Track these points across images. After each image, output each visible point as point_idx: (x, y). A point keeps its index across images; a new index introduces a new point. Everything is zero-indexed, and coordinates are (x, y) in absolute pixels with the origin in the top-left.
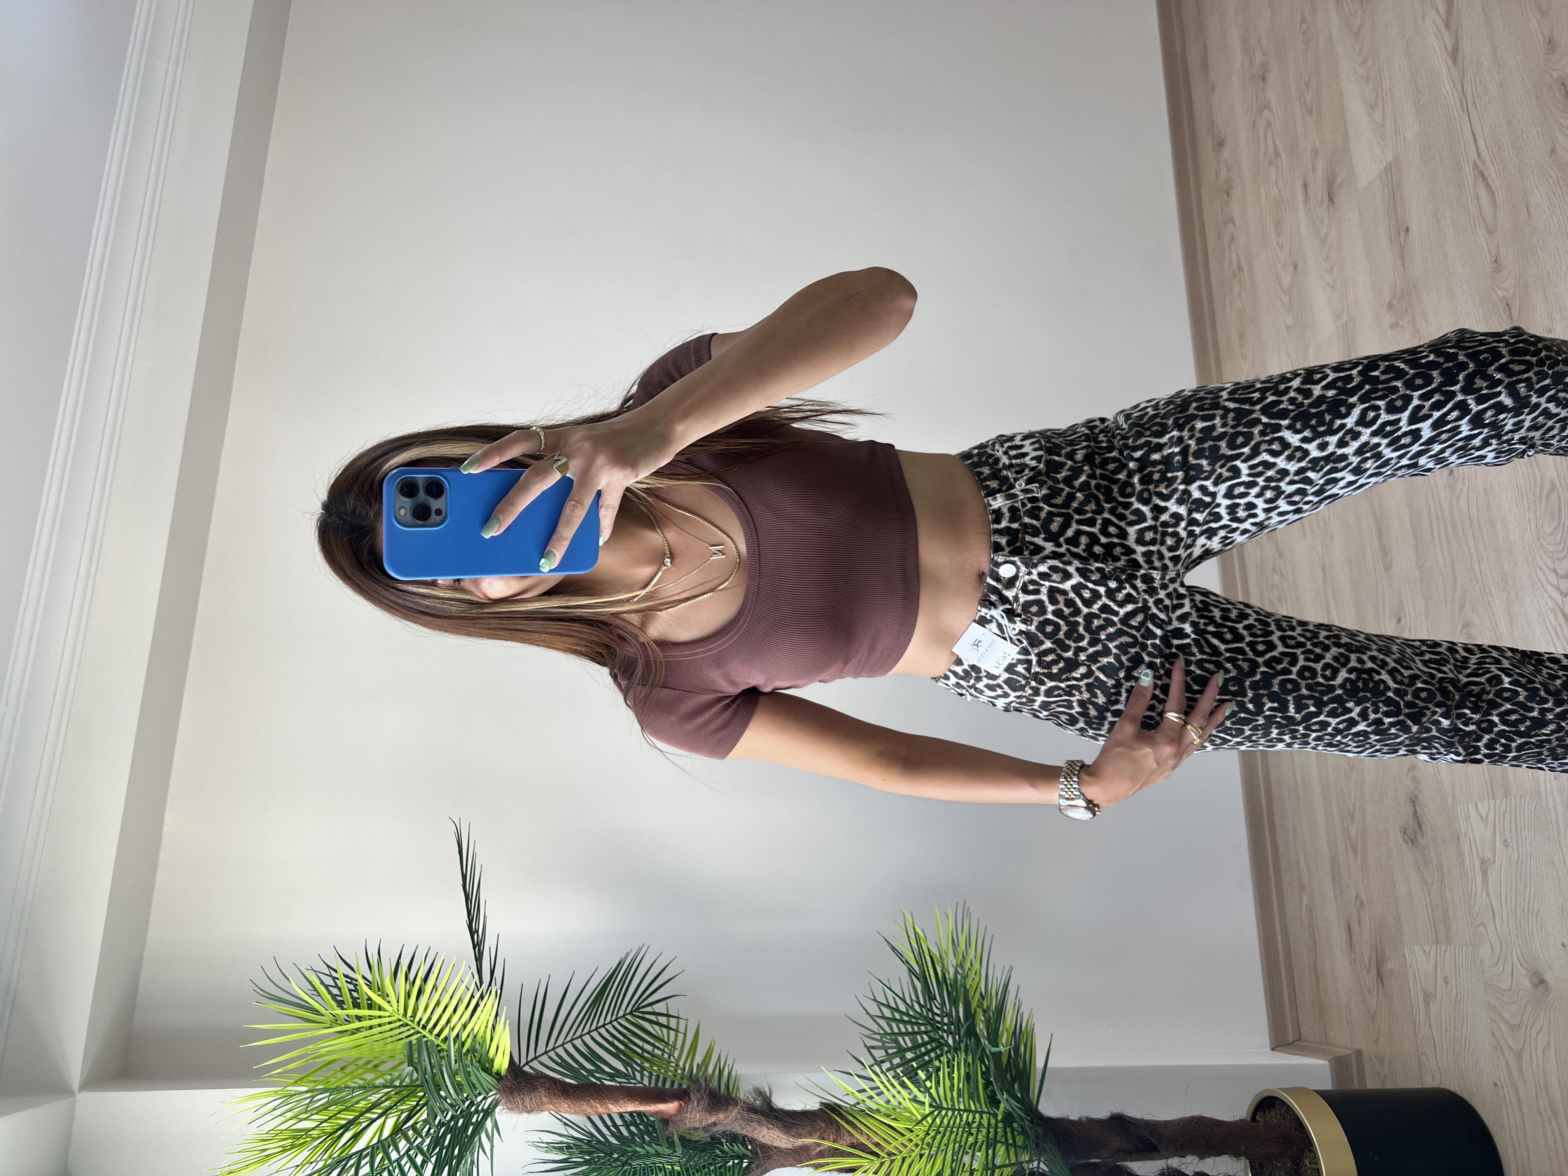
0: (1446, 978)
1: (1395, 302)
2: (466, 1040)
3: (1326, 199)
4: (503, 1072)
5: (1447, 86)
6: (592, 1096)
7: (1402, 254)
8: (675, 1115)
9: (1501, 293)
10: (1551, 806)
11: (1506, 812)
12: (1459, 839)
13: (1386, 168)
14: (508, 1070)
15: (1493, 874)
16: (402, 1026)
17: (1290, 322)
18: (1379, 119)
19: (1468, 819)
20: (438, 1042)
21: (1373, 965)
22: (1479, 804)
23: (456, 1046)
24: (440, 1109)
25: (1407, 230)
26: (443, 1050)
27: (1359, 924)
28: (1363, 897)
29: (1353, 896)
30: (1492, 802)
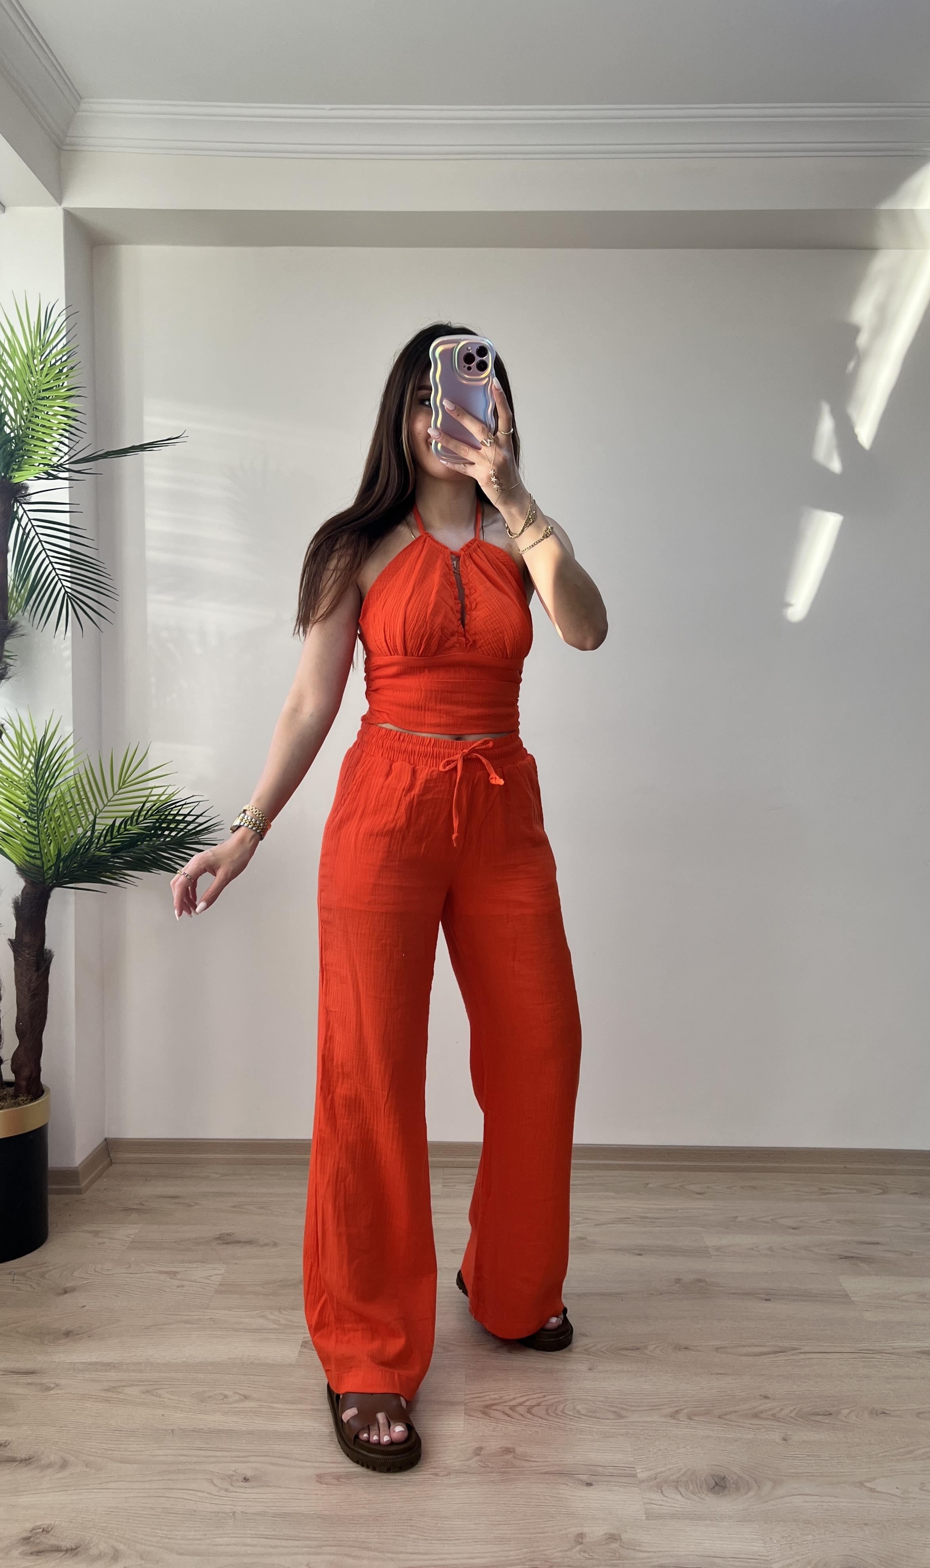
0: (104, 1243)
5: (898, 1343)
7: (746, 1294)
9: (651, 1348)
10: (191, 1314)
11: (204, 1289)
12: (202, 1262)
13: (847, 1295)
15: (163, 1277)
17: (739, 1219)
18: (904, 1298)
19: (214, 1269)
21: (139, 1207)
22: (222, 1276)
27: (175, 1203)
28: (194, 1207)
29: (197, 1202)
30: (218, 1283)
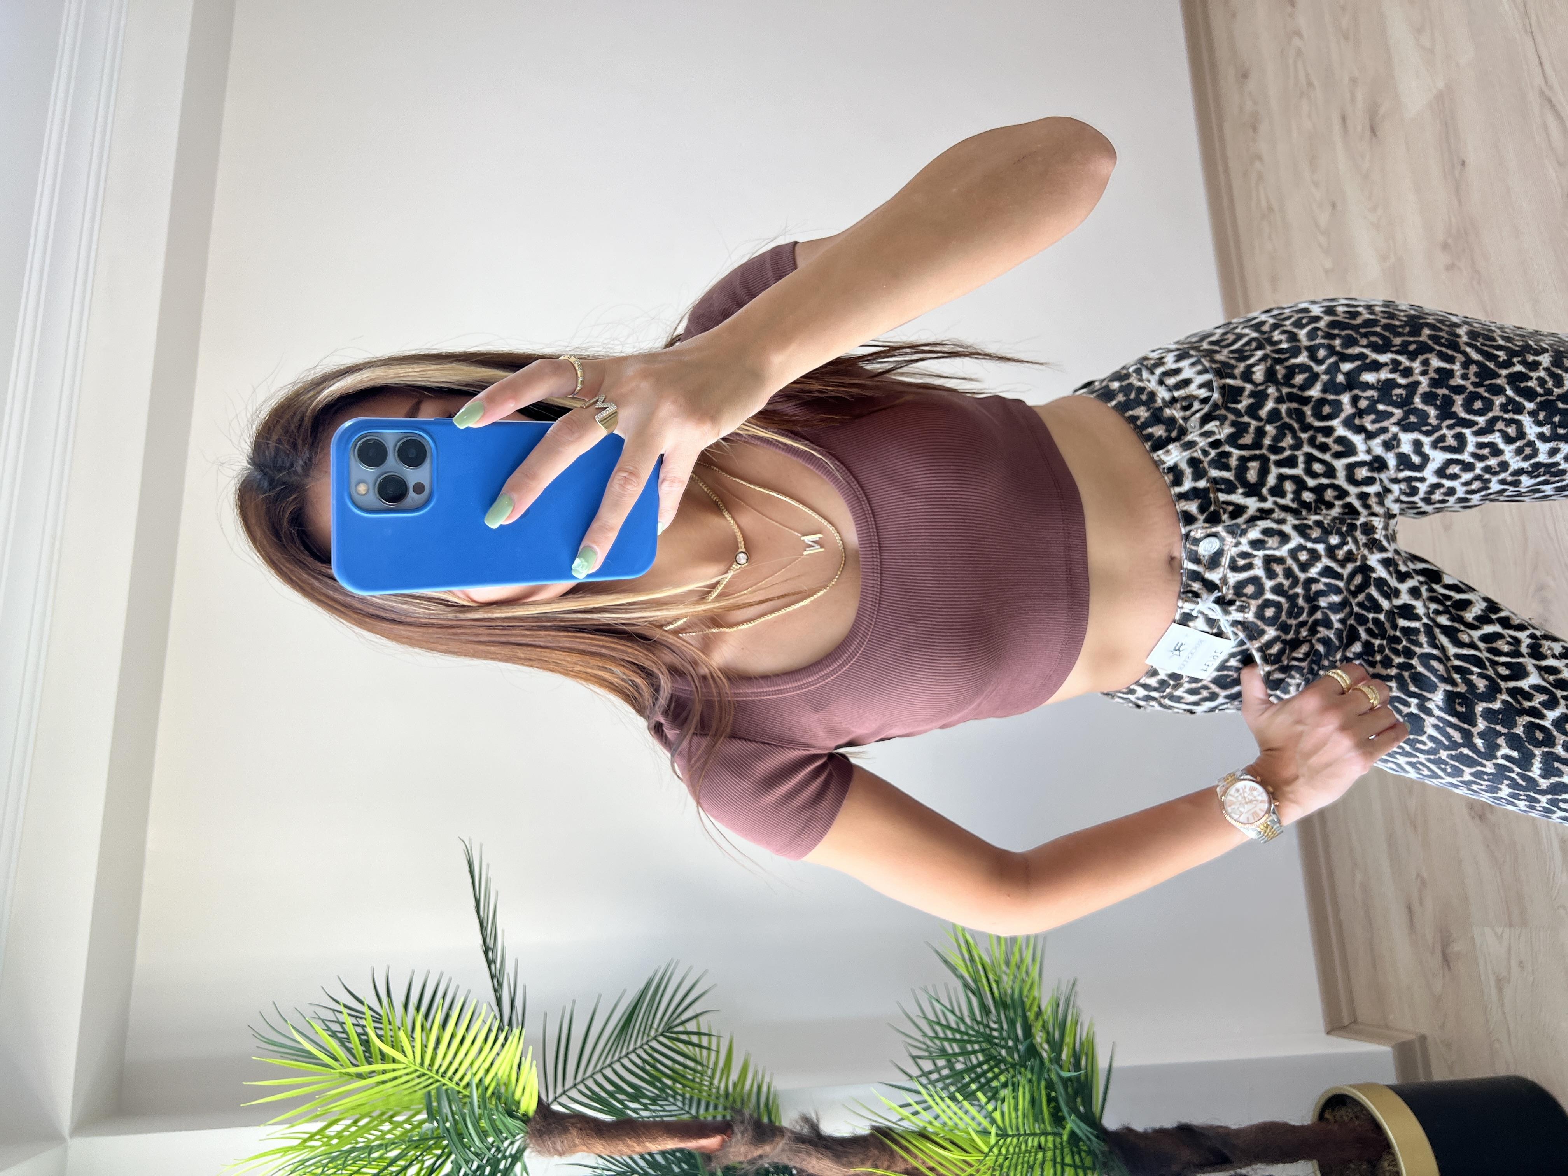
1: (1450, 241)
2: (489, 1085)
3: (1368, 132)
4: (531, 1113)
6: (628, 1134)
7: (1458, 189)
8: (718, 1150)
13: (1436, 97)
14: (536, 1112)
16: (419, 1077)
17: (1328, 265)
18: (1427, 43)
20: (460, 1089)
21: (1438, 947)
23: (480, 1091)
24: (465, 1160)
25: (1463, 163)
26: (466, 1096)
27: (1421, 905)
28: (1425, 875)
29: (1414, 874)
